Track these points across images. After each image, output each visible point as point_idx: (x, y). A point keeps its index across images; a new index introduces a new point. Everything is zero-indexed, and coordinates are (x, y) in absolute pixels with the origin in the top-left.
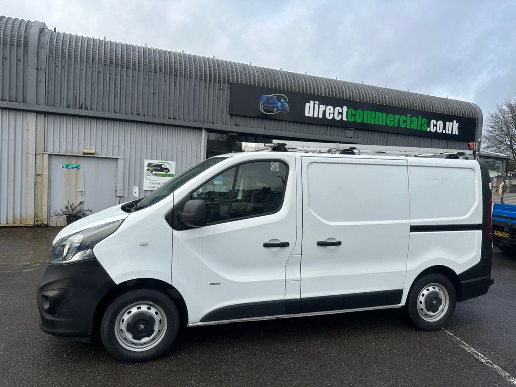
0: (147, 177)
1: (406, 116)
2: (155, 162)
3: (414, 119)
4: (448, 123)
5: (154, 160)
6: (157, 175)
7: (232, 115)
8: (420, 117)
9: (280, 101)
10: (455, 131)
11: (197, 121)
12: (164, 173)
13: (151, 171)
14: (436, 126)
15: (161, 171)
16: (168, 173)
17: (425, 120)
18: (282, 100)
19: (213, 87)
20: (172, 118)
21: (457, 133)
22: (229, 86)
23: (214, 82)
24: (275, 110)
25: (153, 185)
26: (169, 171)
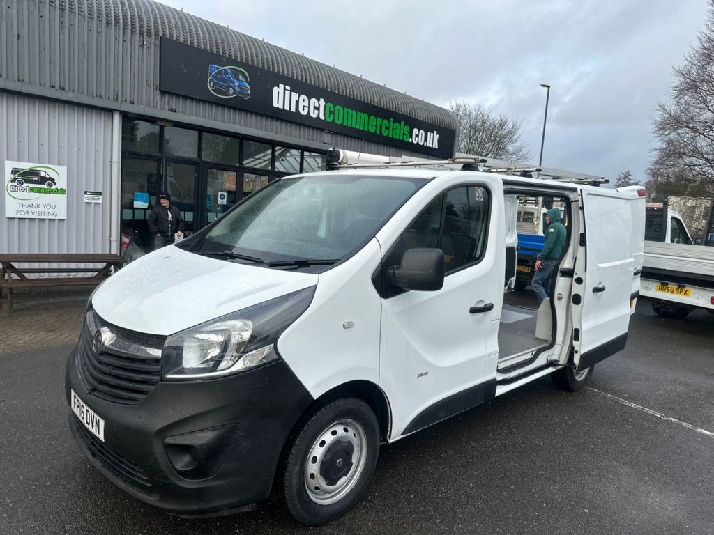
0: (13, 194)
1: (389, 121)
2: (27, 166)
3: (396, 124)
4: (429, 133)
5: (24, 161)
6: (31, 190)
7: (163, 93)
8: (402, 123)
9: (238, 79)
10: (436, 145)
11: (103, 96)
12: (45, 186)
13: (20, 183)
14: (418, 137)
15: (39, 184)
16: (54, 187)
17: (407, 128)
18: (241, 78)
19: (131, 40)
20: (58, 87)
21: (437, 147)
22: (158, 43)
23: (133, 32)
24: (231, 91)
25: (25, 209)
26: (55, 184)
